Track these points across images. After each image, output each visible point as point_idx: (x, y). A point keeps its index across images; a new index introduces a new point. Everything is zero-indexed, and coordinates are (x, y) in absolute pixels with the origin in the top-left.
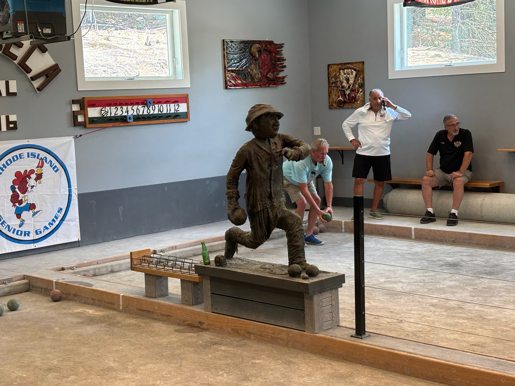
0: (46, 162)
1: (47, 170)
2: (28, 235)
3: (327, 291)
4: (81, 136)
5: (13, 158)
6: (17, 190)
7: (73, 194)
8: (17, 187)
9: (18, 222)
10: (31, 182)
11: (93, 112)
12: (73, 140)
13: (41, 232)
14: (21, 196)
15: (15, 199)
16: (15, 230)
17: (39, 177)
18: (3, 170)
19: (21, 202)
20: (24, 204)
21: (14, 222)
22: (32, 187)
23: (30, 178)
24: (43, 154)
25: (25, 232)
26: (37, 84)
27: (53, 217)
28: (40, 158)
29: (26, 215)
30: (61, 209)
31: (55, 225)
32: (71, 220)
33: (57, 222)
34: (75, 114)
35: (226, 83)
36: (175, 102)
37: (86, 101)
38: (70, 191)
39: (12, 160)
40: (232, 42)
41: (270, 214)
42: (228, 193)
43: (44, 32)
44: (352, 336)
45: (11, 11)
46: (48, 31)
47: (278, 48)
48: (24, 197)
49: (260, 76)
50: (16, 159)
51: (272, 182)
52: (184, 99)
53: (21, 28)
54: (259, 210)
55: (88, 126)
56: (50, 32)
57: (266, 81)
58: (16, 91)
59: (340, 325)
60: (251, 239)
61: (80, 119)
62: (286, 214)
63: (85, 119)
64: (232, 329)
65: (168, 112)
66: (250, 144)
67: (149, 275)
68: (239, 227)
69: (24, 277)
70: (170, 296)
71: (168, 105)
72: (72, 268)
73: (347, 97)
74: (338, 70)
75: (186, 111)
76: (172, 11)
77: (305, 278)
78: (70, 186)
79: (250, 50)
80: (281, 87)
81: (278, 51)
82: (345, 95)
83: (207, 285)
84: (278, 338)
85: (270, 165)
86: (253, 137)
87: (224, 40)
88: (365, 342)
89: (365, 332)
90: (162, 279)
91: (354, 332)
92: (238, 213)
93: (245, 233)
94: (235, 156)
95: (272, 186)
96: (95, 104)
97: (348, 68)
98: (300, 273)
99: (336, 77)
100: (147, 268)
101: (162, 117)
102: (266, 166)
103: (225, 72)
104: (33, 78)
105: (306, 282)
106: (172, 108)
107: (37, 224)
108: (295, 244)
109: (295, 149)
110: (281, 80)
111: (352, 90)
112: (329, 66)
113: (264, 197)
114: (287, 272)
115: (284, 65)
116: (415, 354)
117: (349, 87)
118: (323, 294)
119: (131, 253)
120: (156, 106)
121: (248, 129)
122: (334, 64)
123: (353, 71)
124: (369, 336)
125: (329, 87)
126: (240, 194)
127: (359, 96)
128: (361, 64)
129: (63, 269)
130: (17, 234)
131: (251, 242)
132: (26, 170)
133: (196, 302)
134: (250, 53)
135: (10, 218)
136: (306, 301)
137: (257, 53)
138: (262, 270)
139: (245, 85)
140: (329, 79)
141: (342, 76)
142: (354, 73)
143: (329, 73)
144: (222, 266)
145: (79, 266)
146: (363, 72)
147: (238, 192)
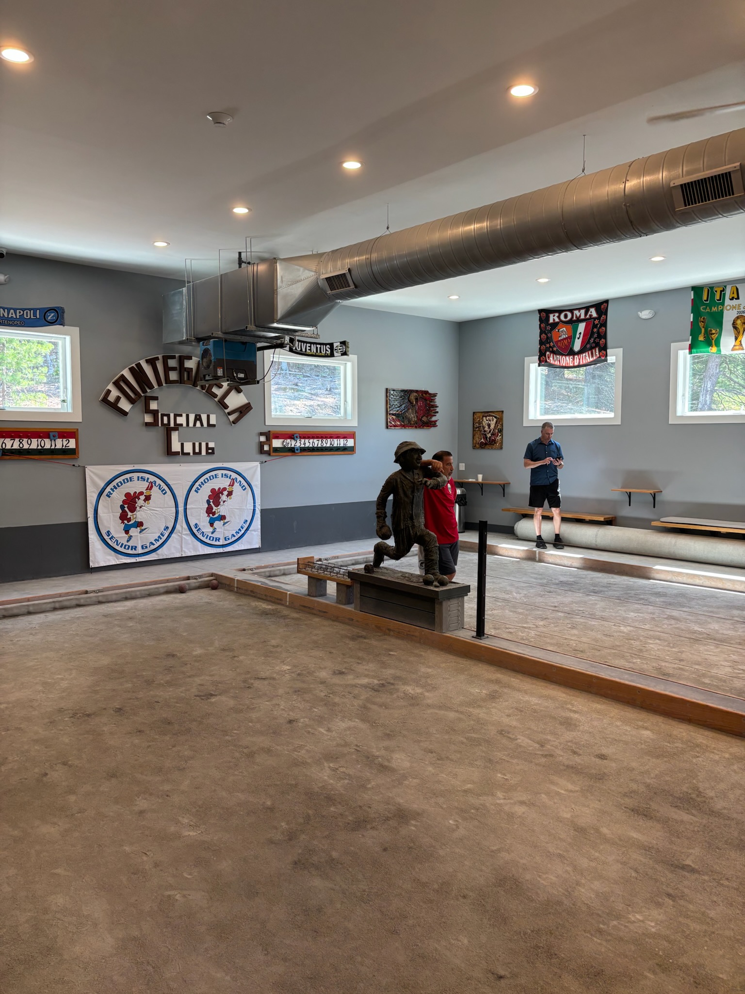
0: (236, 482)
1: (237, 488)
2: (219, 541)
3: (454, 598)
4: (266, 462)
5: (210, 477)
6: (211, 503)
7: (256, 509)
8: (211, 501)
9: (211, 529)
10: (224, 497)
11: (277, 443)
12: (259, 465)
13: (229, 539)
14: (215, 508)
15: (209, 511)
16: (208, 536)
17: (230, 494)
18: (201, 487)
19: (214, 514)
20: (216, 515)
21: (208, 529)
22: (224, 502)
23: (222, 494)
24: (234, 475)
25: (216, 538)
26: (232, 418)
27: (240, 527)
28: (231, 478)
29: (217, 524)
30: (246, 521)
31: (241, 533)
32: (254, 530)
33: (243, 531)
34: (262, 444)
35: (387, 424)
36: (344, 438)
37: (271, 433)
38: (254, 506)
39: (209, 479)
40: (394, 390)
41: (411, 532)
42: (376, 513)
43: (239, 376)
44: (473, 637)
45: (213, 358)
46: (242, 375)
47: (432, 397)
48: (217, 509)
49: (416, 419)
50: (212, 478)
51: (414, 506)
52: (352, 436)
53: (220, 372)
54: (402, 528)
55: (272, 454)
56: (243, 377)
57: (421, 424)
58: (215, 423)
59: (465, 627)
60: (395, 552)
61: (266, 448)
62: (424, 533)
63: (270, 449)
64: (376, 626)
65: (338, 446)
66: (396, 473)
67: (312, 577)
68: (385, 541)
69: (212, 575)
70: (328, 596)
71: (339, 440)
72: (252, 570)
73: (488, 439)
74: (481, 417)
75: (353, 445)
76: (346, 363)
77: (436, 586)
78: (254, 503)
79: (409, 398)
80: (433, 429)
81: (432, 399)
82: (487, 438)
83: (357, 588)
84: (413, 636)
85: (413, 492)
86: (400, 468)
87: (387, 389)
88: (484, 642)
89: (484, 634)
90: (322, 582)
91: (474, 634)
92: (384, 530)
93: (390, 547)
94: (384, 482)
95: (414, 509)
96: (278, 437)
97: (490, 416)
98: (433, 582)
99: (480, 423)
100: (310, 572)
101: (333, 449)
102: (409, 493)
103: (387, 414)
104: (229, 414)
105: (437, 589)
106: (341, 443)
107: (226, 532)
108: (430, 558)
109: (434, 479)
110: (433, 423)
111: (493, 434)
112: (474, 413)
113: (407, 518)
114: (422, 581)
115: (437, 411)
116: (524, 654)
117: (490, 432)
118: (451, 600)
119: (298, 559)
120: (329, 440)
121: (396, 461)
122: (478, 412)
123: (494, 418)
124: (488, 637)
125: (473, 431)
126: (387, 514)
127: (498, 439)
128: (501, 413)
129: (244, 570)
130: (210, 539)
131: (394, 554)
132: (220, 488)
133: (348, 602)
134: (408, 400)
135: (204, 526)
136: (437, 606)
137: (414, 400)
138: (402, 578)
139: (404, 426)
140: (473, 424)
141: (485, 422)
142: (495, 420)
143: (473, 419)
144: (370, 573)
145: (257, 568)
146: (502, 419)
147: (386, 513)
